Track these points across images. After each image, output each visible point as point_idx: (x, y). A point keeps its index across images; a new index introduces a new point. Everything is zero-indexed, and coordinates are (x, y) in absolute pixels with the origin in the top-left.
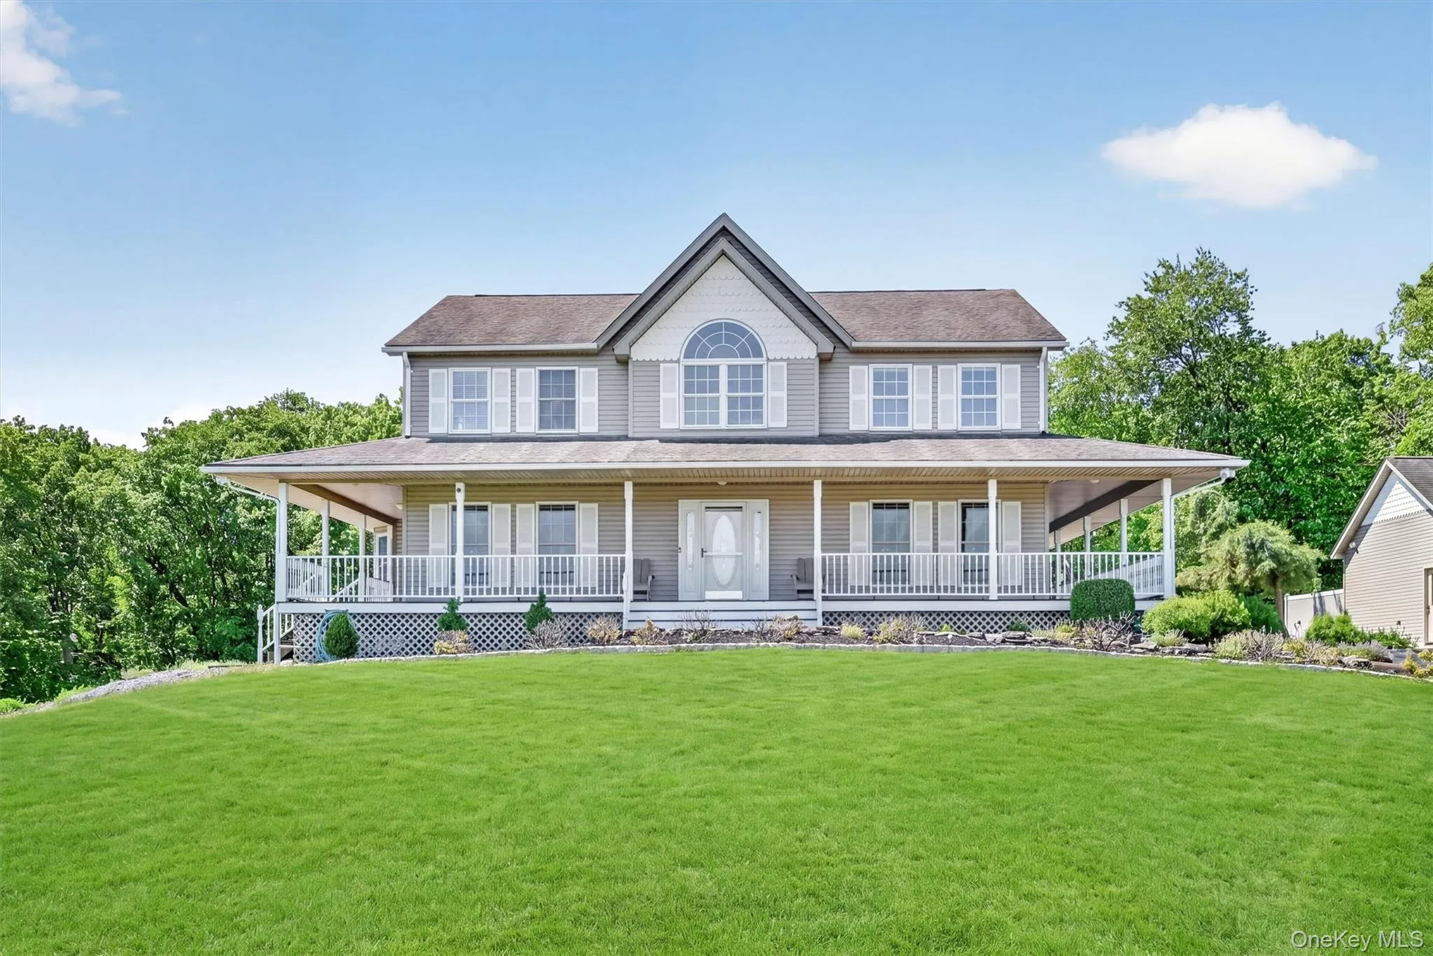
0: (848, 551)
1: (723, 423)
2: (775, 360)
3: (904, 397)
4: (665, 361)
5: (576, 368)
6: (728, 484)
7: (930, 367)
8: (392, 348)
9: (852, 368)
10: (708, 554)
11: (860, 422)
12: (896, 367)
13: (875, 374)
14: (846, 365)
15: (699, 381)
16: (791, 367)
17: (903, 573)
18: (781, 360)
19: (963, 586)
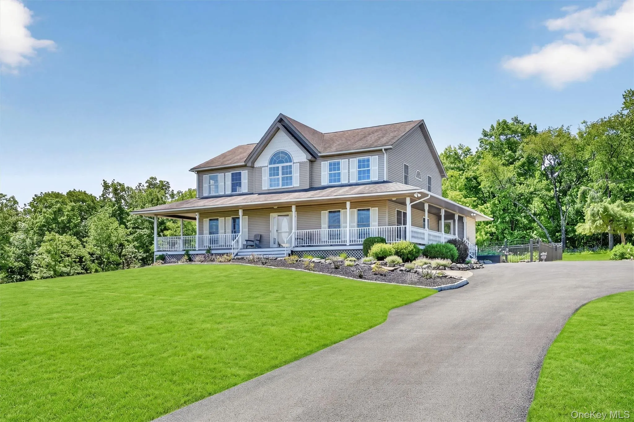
0: (321, 229)
1: (280, 187)
2: (296, 163)
3: (339, 171)
4: (264, 167)
5: (241, 171)
6: (278, 207)
7: (347, 160)
8: (192, 170)
9: (322, 163)
10: (279, 231)
11: (325, 182)
12: (336, 161)
13: (330, 164)
14: (320, 162)
15: (274, 172)
16: (301, 165)
17: (338, 236)
18: (298, 162)
19: (358, 240)
